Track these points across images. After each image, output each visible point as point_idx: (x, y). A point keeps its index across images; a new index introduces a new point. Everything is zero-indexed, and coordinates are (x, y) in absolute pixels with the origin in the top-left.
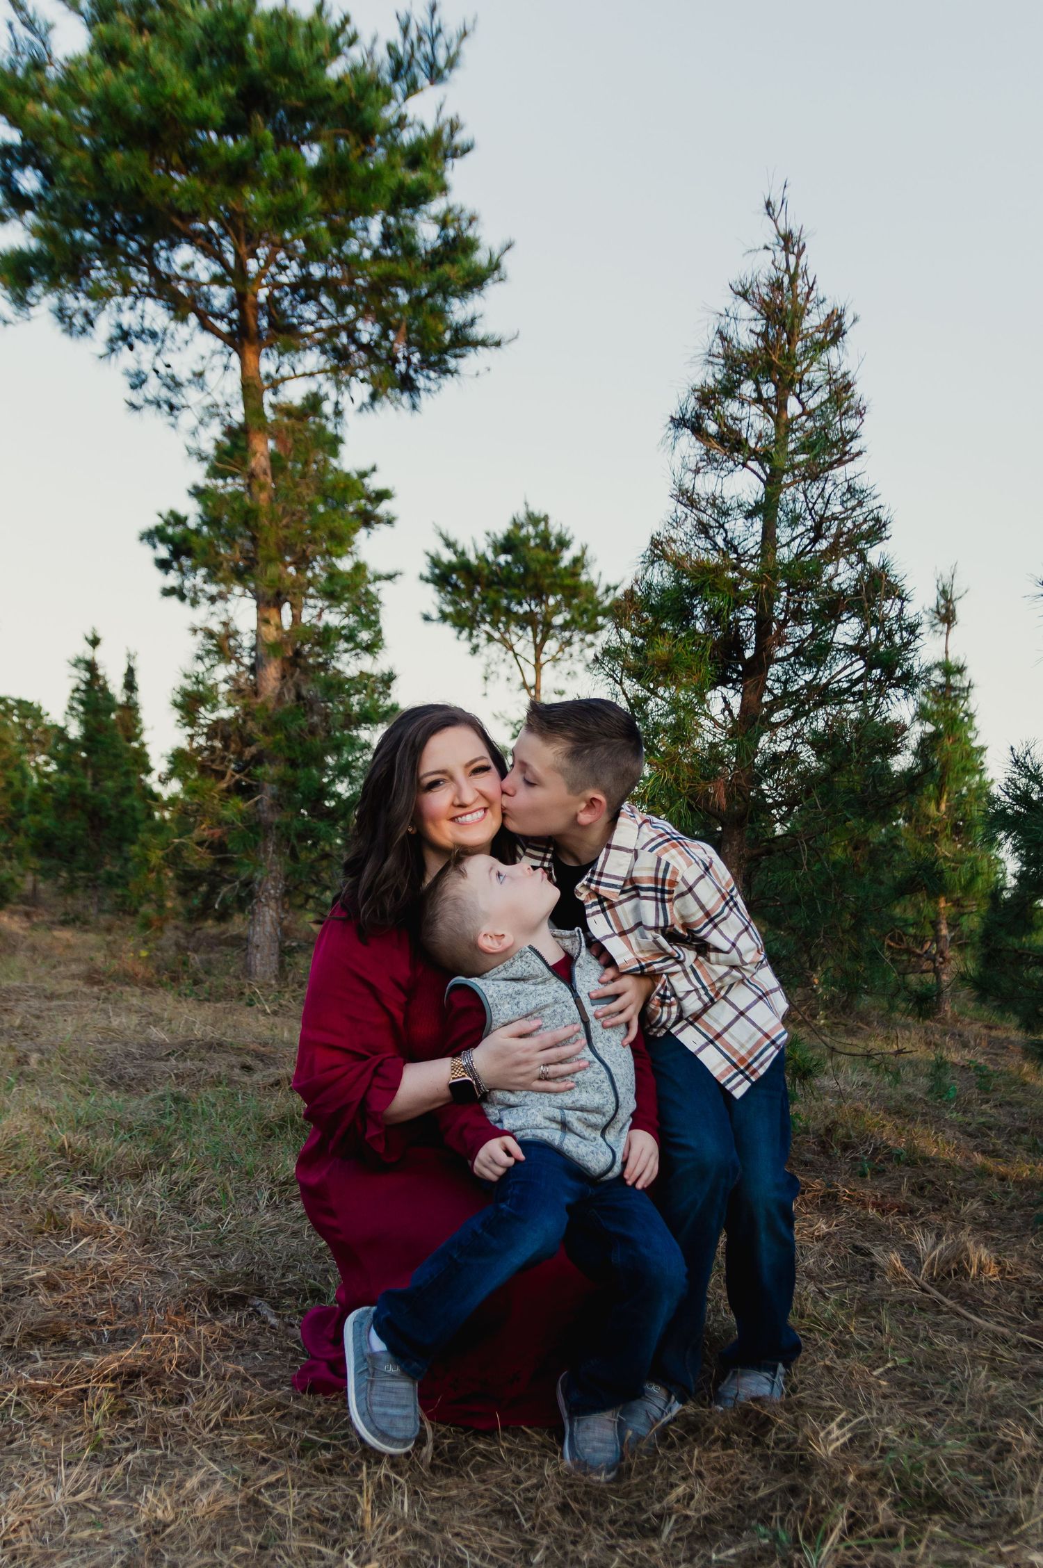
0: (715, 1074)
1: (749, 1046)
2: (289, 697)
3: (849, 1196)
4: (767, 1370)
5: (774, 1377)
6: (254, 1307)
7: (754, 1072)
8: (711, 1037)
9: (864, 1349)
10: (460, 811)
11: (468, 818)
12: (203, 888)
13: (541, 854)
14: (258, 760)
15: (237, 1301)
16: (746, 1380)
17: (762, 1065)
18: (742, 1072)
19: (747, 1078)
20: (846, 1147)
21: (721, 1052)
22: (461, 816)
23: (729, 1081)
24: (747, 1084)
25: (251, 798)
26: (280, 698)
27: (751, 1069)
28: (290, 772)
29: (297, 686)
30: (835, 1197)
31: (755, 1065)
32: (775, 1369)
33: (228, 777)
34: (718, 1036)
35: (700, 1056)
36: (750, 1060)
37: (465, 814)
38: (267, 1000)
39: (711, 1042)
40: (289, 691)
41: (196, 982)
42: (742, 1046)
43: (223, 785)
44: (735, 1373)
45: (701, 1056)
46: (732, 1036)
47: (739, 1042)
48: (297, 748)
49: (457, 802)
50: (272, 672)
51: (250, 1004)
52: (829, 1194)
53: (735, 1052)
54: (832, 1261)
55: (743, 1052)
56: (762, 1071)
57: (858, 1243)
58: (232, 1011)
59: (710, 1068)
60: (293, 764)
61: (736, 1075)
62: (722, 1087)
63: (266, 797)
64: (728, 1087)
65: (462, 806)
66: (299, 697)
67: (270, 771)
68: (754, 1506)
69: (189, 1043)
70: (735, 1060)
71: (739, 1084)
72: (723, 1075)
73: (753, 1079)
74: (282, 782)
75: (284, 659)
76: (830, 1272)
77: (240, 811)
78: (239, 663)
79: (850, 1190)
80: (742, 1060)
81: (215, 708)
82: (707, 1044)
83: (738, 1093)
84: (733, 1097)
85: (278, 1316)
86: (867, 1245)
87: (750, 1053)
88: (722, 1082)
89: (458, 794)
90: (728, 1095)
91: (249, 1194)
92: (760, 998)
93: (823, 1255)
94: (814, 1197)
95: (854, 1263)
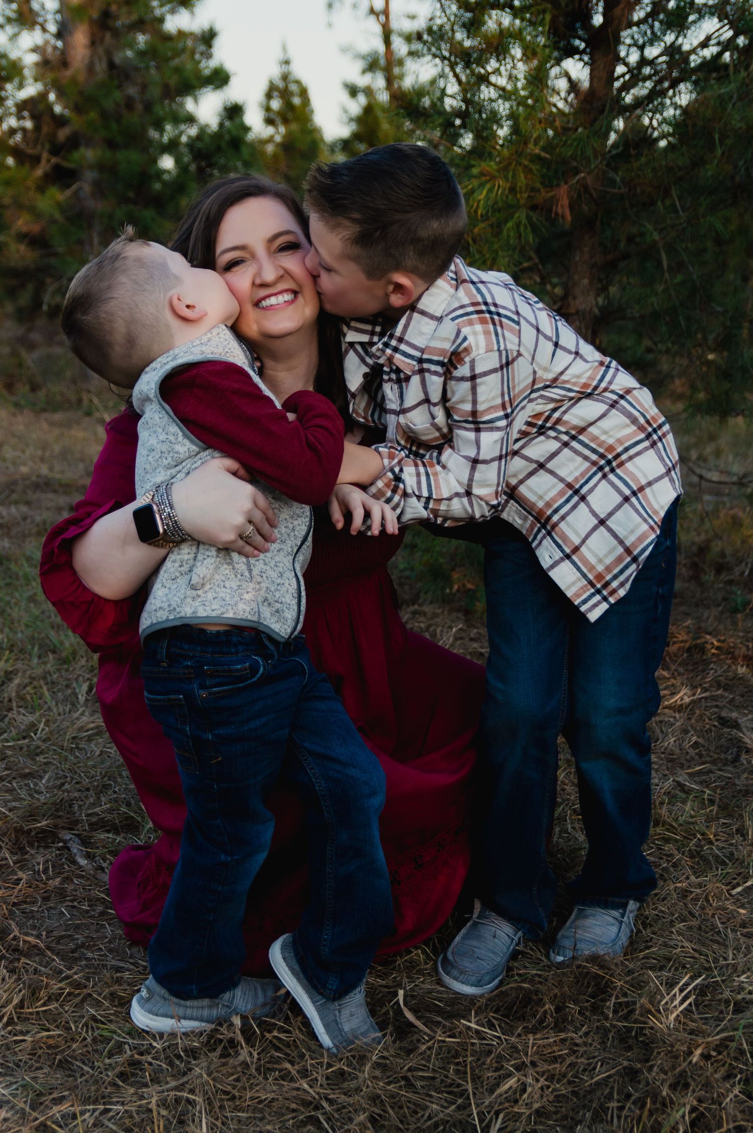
0: (569, 594)
1: (608, 561)
2: (101, 67)
3: (717, 648)
4: (615, 907)
5: (623, 916)
6: (65, 842)
7: (614, 592)
8: (568, 551)
9: (724, 863)
10: (263, 292)
11: (273, 301)
12: (30, 287)
13: (369, 327)
14: (74, 142)
15: (45, 838)
16: (590, 921)
17: (622, 585)
18: (598, 592)
19: (605, 599)
20: (720, 568)
21: (578, 569)
22: (264, 298)
23: (585, 602)
24: (604, 606)
25: (68, 186)
26: (90, 69)
27: (610, 588)
28: (108, 154)
29: (109, 54)
30: (702, 649)
31: (615, 584)
32: (624, 906)
33: (43, 161)
34: (576, 549)
35: (552, 574)
36: (608, 577)
37: (269, 296)
38: (106, 407)
39: (568, 557)
40: (100, 60)
41: (34, 388)
42: (600, 561)
43: (39, 172)
44: (581, 911)
45: (554, 574)
46: (590, 550)
47: (596, 556)
48: (114, 126)
49: (258, 281)
50: (80, 38)
51: (89, 414)
52: (696, 646)
53: (592, 568)
54: (694, 739)
55: (600, 568)
56: (622, 593)
57: (724, 714)
58: (68, 425)
59: (562, 586)
60: (111, 144)
61: (593, 595)
62: (577, 608)
63: (85, 185)
64: (583, 609)
65: (264, 285)
66: (112, 65)
67: (89, 154)
68: (590, 1092)
69: (14, 483)
70: (591, 577)
71: (595, 605)
72: (578, 595)
73: (612, 600)
74: (101, 167)
75: (92, 22)
76: (692, 752)
77: (59, 204)
78: (44, 30)
79: (719, 641)
80: (599, 577)
81: (21, 86)
82: (562, 560)
83: (593, 616)
84: (587, 620)
85: (89, 856)
86: (734, 715)
87: (608, 569)
88: (576, 603)
89: (258, 274)
90: (583, 617)
91: (67, 686)
92: (626, 499)
93: (686, 732)
94: (679, 649)
95: (720, 737)
